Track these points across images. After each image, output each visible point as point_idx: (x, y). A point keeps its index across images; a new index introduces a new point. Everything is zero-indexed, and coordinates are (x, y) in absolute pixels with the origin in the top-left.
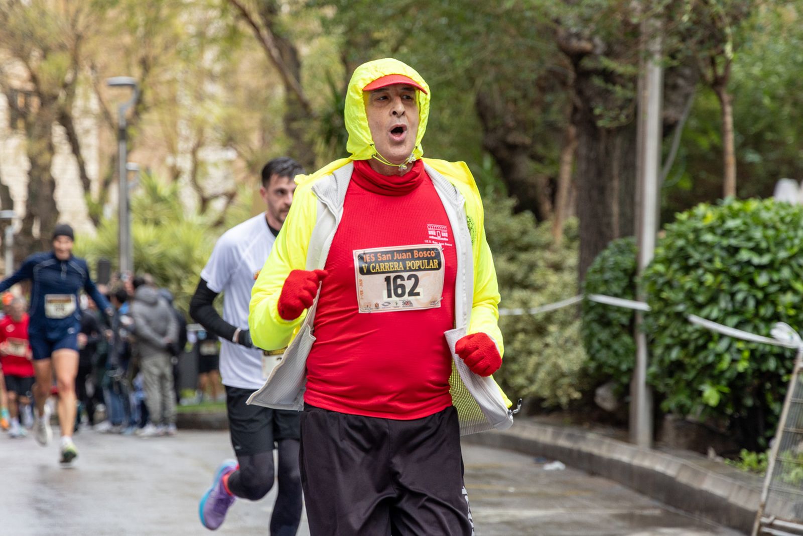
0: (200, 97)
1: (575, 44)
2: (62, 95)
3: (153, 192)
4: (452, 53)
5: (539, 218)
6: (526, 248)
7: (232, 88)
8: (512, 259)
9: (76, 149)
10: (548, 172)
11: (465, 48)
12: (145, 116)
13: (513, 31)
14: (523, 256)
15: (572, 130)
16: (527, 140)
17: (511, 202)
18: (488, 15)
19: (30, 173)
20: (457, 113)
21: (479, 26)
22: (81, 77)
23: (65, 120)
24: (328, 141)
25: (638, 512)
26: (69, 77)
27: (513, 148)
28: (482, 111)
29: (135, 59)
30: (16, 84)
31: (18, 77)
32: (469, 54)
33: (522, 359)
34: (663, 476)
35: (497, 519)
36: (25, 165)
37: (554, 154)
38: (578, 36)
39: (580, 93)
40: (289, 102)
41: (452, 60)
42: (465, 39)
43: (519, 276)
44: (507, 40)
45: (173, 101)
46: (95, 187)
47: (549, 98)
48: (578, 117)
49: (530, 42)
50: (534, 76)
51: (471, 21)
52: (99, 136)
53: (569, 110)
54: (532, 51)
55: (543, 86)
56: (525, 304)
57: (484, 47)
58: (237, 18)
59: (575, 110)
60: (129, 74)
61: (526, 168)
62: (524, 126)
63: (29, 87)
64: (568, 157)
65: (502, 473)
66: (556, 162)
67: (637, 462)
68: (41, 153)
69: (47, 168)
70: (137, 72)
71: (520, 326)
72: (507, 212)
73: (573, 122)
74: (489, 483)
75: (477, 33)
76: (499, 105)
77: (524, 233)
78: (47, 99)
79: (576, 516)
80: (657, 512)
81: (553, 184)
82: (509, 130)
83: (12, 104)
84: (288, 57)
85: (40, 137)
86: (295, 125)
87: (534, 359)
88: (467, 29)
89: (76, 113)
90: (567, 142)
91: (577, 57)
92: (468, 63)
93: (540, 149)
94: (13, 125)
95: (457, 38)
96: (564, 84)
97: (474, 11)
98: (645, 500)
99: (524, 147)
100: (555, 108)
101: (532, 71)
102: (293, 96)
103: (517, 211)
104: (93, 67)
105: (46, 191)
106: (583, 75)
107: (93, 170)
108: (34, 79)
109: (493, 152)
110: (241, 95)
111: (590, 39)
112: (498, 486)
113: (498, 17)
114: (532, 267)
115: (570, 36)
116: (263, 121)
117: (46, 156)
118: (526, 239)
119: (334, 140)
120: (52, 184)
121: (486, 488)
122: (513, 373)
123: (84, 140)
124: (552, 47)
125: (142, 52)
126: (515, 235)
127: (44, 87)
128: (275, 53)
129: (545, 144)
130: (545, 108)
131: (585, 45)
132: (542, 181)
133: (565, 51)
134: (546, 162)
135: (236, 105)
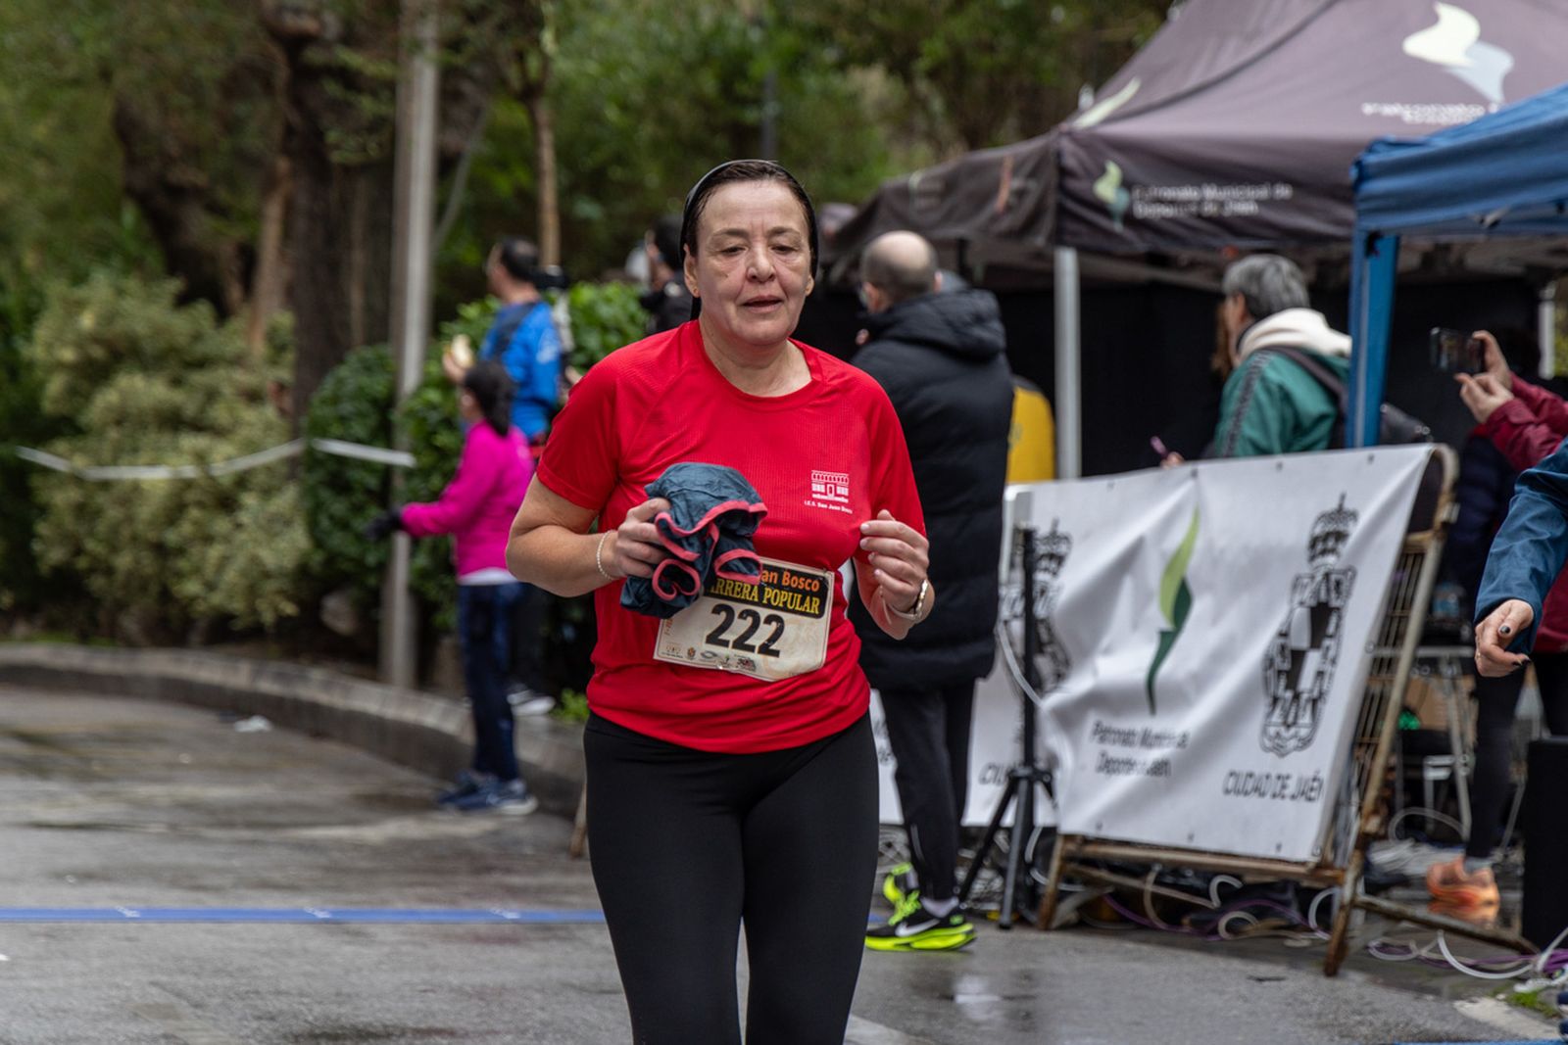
1: (292, 23)
4: (79, 30)
5: (223, 313)
6: (202, 364)
8: (176, 382)
10: (237, 233)
11: (100, 22)
14: (198, 378)
15: (283, 165)
16: (200, 178)
17: (174, 285)
20: (69, 126)
25: (395, 791)
27: (178, 193)
28: (125, 128)
32: (106, 33)
33: (195, 551)
34: (436, 734)
35: (168, 800)
37: (249, 201)
38: (297, 11)
39: (298, 102)
41: (78, 43)
42: (102, 6)
43: (190, 409)
44: (172, 10)
47: (241, 108)
48: (295, 143)
49: (211, 16)
50: (219, 72)
53: (277, 131)
54: (213, 32)
55: (232, 87)
56: (201, 458)
59: (289, 131)
61: (199, 227)
62: (194, 153)
64: (274, 210)
65: (166, 735)
66: (257, 216)
67: (389, 713)
71: (192, 496)
72: (167, 300)
73: (286, 151)
74: (147, 750)
76: (152, 120)
77: (197, 337)
79: (295, 796)
80: (425, 792)
81: (248, 258)
82: (169, 160)
87: (215, 552)
90: (270, 184)
91: (295, 43)
92: (106, 46)
93: (223, 195)
96: (268, 87)
98: (404, 775)
99: (197, 192)
100: (253, 127)
101: (214, 63)
103: (183, 301)
106: (305, 75)
109: (143, 200)
111: (316, 14)
112: (161, 754)
114: (212, 395)
115: (283, 8)
118: (201, 349)
122: (180, 575)
124: (249, 23)
126: (182, 340)
129: (232, 186)
130: (231, 126)
131: (308, 24)
132: (226, 250)
133: (275, 33)
134: (233, 216)
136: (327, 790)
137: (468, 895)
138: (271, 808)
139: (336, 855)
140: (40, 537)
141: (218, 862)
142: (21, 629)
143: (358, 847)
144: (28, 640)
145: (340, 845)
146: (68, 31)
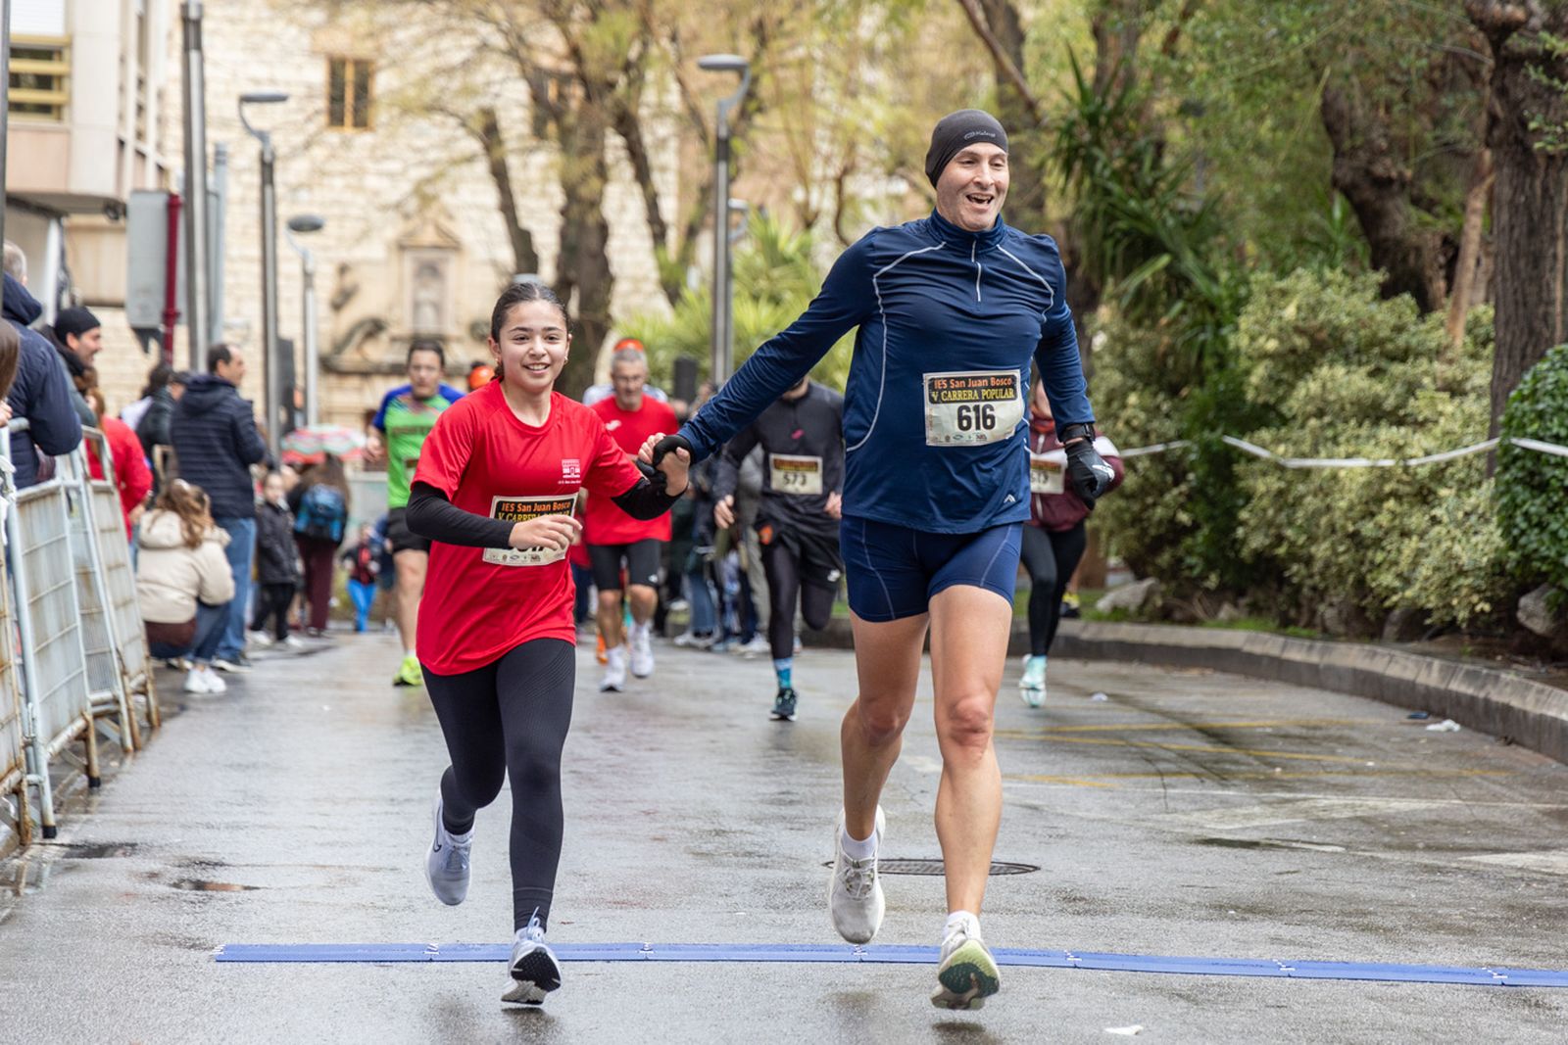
0: (851, 91)
1: (1498, 10)
2: (622, 81)
3: (770, 245)
4: (1284, 21)
5: (1425, 306)
6: (1402, 356)
7: (907, 76)
8: (1376, 373)
9: (643, 174)
10: (1442, 226)
11: (1307, 14)
12: (759, 120)
14: (1397, 369)
15: (1488, 155)
16: (1409, 173)
17: (1379, 277)
19: (564, 212)
20: (1288, 124)
22: (654, 51)
23: (626, 124)
24: (1068, 167)
26: (633, 53)
27: (1383, 184)
28: (1332, 120)
29: (744, 25)
30: (546, 61)
31: (549, 50)
32: (1312, 25)
33: (1391, 543)
35: (1347, 814)
36: (559, 199)
37: (1456, 195)
39: (1502, 92)
40: (1002, 101)
41: (1283, 34)
43: (1390, 403)
45: (807, 94)
46: (673, 237)
47: (1447, 101)
48: (1496, 133)
50: (1424, 62)
52: (681, 152)
53: (1483, 120)
54: (1419, 21)
55: (1440, 78)
56: (1399, 450)
59: (1494, 120)
60: (735, 51)
61: (1404, 219)
62: (1403, 148)
63: (568, 67)
64: (1478, 203)
65: (1355, 734)
66: (1462, 209)
68: (584, 178)
69: (595, 204)
70: (747, 46)
71: (1387, 488)
72: (1370, 294)
73: (1488, 145)
74: (1333, 752)
76: (1361, 113)
77: (1399, 329)
78: (596, 89)
81: (1452, 248)
82: (1377, 154)
83: (538, 97)
84: (1001, 25)
85: (584, 152)
87: (1411, 545)
89: (643, 112)
90: (1476, 177)
91: (1499, 32)
92: (1311, 39)
93: (1428, 187)
94: (539, 131)
96: (1474, 76)
99: (1403, 184)
100: (1457, 118)
101: (1419, 55)
102: (1010, 90)
103: (1386, 292)
104: (674, 38)
105: (592, 241)
106: (1510, 63)
107: (670, 208)
108: (575, 53)
109: (1348, 192)
110: (921, 88)
112: (1348, 757)
114: (1412, 388)
117: (594, 183)
118: (1402, 340)
119: (1078, 166)
120: (603, 230)
121: (1328, 759)
123: (655, 159)
124: (1457, 13)
125: (756, 14)
126: (1384, 333)
127: (592, 69)
128: (980, 15)
129: (1438, 180)
130: (1439, 117)
131: (1520, 14)
132: (1431, 241)
133: (1480, 23)
134: (1439, 209)
135: (910, 104)
136: (1518, 807)
138: (1455, 827)
139: (1521, 887)
140: (1243, 523)
141: (1394, 894)
142: (1226, 611)
143: (1546, 878)
144: (1231, 623)
145: (1524, 875)
146: (1275, 23)
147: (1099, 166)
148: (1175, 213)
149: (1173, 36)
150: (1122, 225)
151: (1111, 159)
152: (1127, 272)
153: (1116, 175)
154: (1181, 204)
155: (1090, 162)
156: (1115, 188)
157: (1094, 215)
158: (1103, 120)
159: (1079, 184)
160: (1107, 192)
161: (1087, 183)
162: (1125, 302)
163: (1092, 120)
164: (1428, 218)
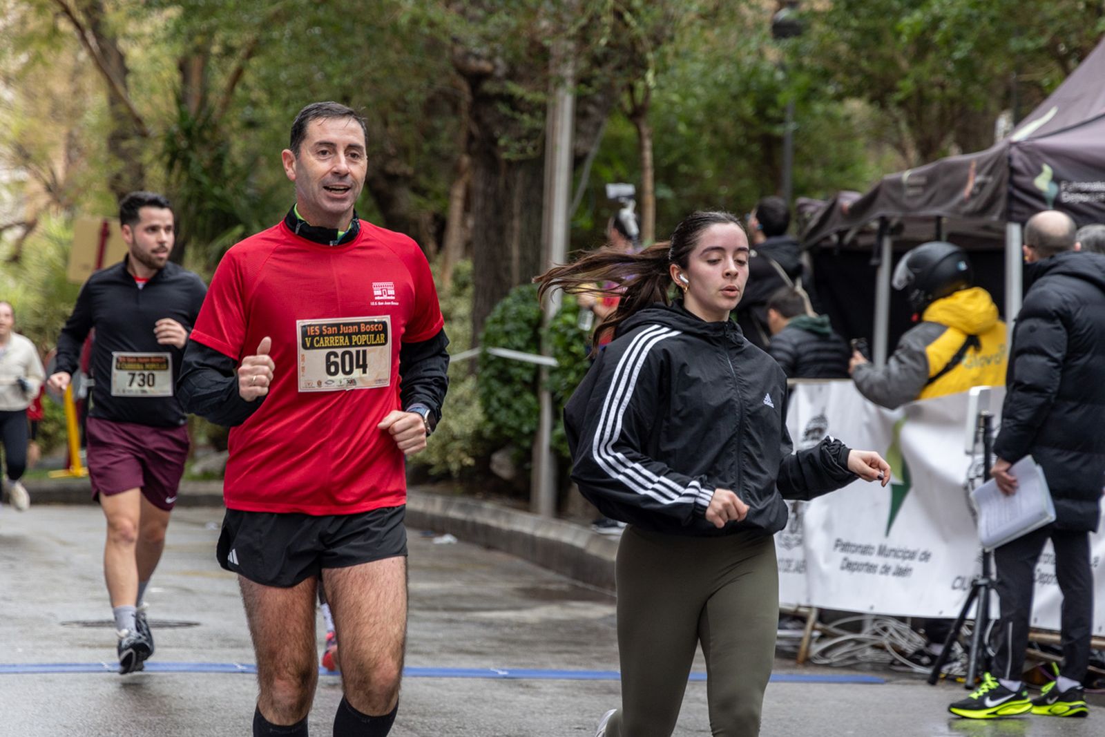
1: (473, 64)
4: (329, 69)
10: (433, 207)
11: (343, 64)
13: (398, 45)
15: (466, 160)
16: (409, 170)
18: (369, 25)
21: (360, 40)
24: (170, 166)
25: (543, 586)
27: (393, 178)
32: (348, 71)
34: (571, 548)
37: (441, 186)
38: (478, 57)
39: (477, 119)
40: (117, 117)
41: (328, 77)
42: (343, 53)
44: (392, 56)
47: (438, 123)
48: (475, 146)
49: (418, 59)
50: (423, 97)
51: (350, 33)
53: (463, 136)
54: (419, 70)
55: (431, 107)
57: (363, 63)
58: (56, 15)
59: (471, 138)
61: (407, 202)
62: (404, 152)
64: (459, 192)
66: (448, 195)
67: (539, 533)
73: (469, 152)
75: (358, 47)
79: (476, 589)
80: (564, 587)
81: (441, 221)
82: (388, 157)
86: (125, 145)
88: (346, 42)
90: (457, 171)
91: (477, 79)
92: (348, 80)
93: (423, 181)
95: (334, 52)
96: (456, 109)
97: (354, 21)
98: (549, 575)
99: (407, 179)
100: (445, 135)
101: (420, 91)
102: (122, 109)
106: (482, 100)
110: (45, 106)
111: (490, 59)
113: (382, 29)
115: (468, 54)
116: (70, 135)
119: (178, 164)
124: (444, 64)
129: (430, 175)
130: (429, 134)
131: (485, 66)
132: (425, 218)
133: (462, 72)
134: (430, 196)
135: (36, 115)
136: (498, 586)
137: (599, 659)
138: (460, 597)
139: (507, 630)
141: (427, 635)
143: (521, 625)
145: (508, 623)
146: (321, 69)
147: (192, 165)
148: (247, 197)
149: (239, 73)
150: (209, 205)
151: (201, 158)
152: (213, 238)
153: (205, 171)
154: (250, 191)
155: (186, 162)
156: (205, 180)
157: (189, 199)
158: (194, 133)
159: (179, 177)
160: (199, 183)
161: (184, 177)
162: (213, 258)
163: (188, 132)
164: (422, 201)
